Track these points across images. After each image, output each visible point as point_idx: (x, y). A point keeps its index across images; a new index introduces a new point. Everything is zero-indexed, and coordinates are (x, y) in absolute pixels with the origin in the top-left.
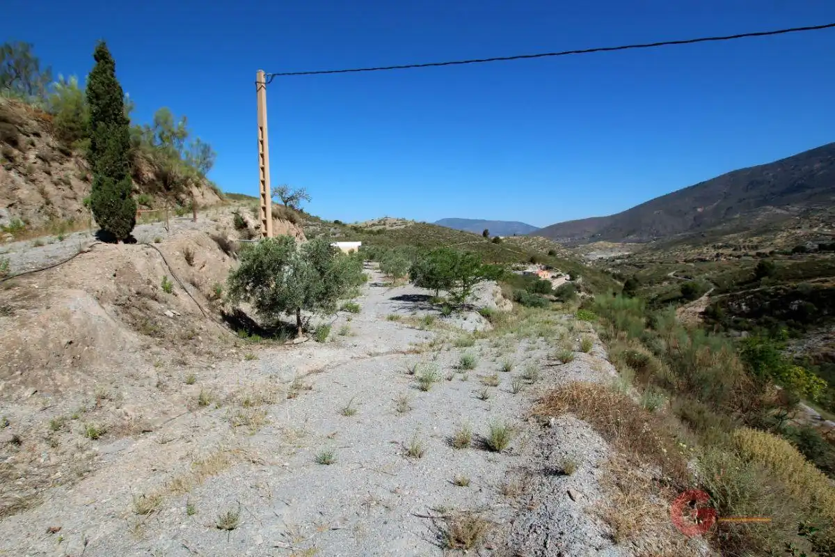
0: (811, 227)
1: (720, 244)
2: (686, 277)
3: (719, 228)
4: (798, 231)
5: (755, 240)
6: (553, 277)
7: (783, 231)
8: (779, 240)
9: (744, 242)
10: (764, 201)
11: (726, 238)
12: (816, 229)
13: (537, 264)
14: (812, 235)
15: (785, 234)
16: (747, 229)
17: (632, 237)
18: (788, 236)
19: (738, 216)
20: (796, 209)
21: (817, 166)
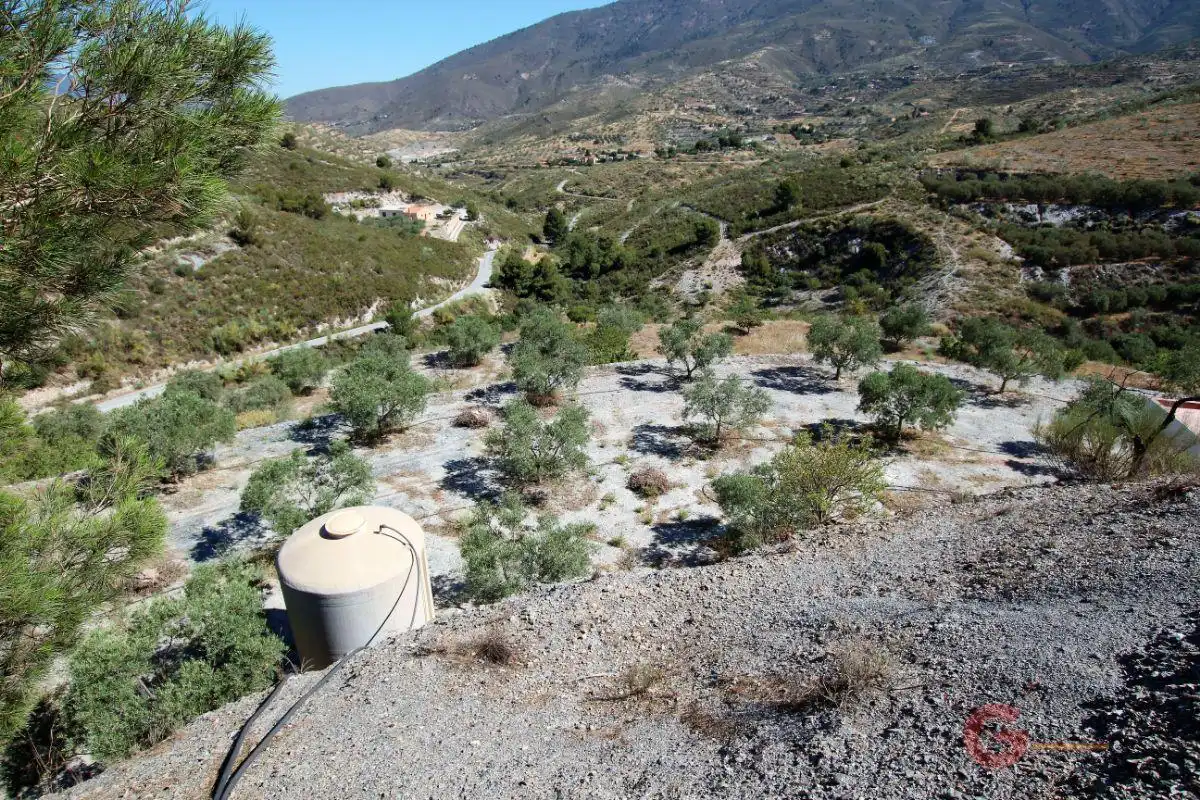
0: (667, 109)
1: (577, 134)
2: (585, 193)
3: (559, 107)
4: (657, 115)
5: (613, 125)
6: (439, 217)
7: (641, 113)
8: (640, 128)
9: (604, 130)
10: (599, 67)
11: (578, 122)
12: (672, 112)
13: (393, 192)
14: (670, 120)
15: (645, 119)
16: (596, 110)
17: (438, 120)
18: (648, 122)
19: (575, 89)
20: (636, 80)
21: (650, 17)
